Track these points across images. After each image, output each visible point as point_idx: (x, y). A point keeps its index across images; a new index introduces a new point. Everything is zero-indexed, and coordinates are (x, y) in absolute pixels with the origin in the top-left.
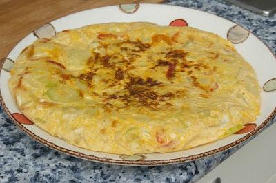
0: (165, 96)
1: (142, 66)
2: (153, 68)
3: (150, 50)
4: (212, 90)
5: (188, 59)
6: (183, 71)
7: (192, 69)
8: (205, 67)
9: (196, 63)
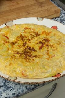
0: (34, 56)
1: (33, 43)
2: (36, 44)
3: (39, 37)
4: (52, 57)
5: (50, 43)
6: (46, 47)
7: (49, 47)
8: (54, 47)
9: (51, 45)
